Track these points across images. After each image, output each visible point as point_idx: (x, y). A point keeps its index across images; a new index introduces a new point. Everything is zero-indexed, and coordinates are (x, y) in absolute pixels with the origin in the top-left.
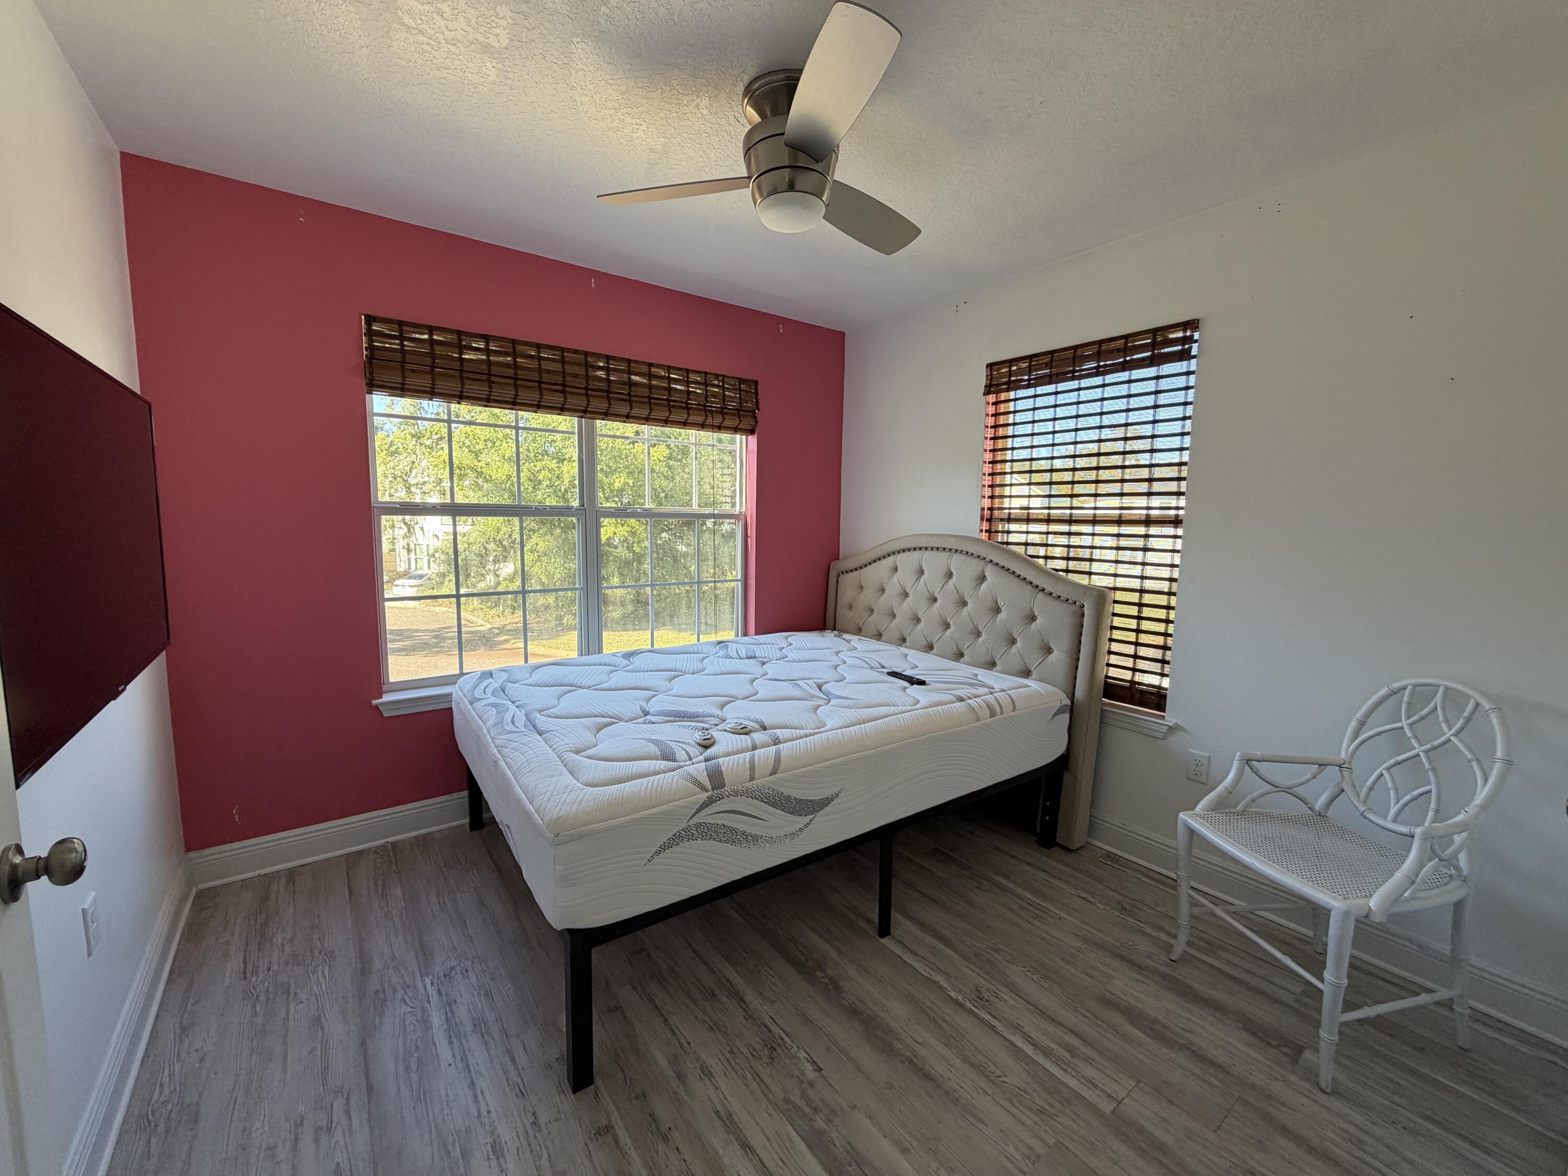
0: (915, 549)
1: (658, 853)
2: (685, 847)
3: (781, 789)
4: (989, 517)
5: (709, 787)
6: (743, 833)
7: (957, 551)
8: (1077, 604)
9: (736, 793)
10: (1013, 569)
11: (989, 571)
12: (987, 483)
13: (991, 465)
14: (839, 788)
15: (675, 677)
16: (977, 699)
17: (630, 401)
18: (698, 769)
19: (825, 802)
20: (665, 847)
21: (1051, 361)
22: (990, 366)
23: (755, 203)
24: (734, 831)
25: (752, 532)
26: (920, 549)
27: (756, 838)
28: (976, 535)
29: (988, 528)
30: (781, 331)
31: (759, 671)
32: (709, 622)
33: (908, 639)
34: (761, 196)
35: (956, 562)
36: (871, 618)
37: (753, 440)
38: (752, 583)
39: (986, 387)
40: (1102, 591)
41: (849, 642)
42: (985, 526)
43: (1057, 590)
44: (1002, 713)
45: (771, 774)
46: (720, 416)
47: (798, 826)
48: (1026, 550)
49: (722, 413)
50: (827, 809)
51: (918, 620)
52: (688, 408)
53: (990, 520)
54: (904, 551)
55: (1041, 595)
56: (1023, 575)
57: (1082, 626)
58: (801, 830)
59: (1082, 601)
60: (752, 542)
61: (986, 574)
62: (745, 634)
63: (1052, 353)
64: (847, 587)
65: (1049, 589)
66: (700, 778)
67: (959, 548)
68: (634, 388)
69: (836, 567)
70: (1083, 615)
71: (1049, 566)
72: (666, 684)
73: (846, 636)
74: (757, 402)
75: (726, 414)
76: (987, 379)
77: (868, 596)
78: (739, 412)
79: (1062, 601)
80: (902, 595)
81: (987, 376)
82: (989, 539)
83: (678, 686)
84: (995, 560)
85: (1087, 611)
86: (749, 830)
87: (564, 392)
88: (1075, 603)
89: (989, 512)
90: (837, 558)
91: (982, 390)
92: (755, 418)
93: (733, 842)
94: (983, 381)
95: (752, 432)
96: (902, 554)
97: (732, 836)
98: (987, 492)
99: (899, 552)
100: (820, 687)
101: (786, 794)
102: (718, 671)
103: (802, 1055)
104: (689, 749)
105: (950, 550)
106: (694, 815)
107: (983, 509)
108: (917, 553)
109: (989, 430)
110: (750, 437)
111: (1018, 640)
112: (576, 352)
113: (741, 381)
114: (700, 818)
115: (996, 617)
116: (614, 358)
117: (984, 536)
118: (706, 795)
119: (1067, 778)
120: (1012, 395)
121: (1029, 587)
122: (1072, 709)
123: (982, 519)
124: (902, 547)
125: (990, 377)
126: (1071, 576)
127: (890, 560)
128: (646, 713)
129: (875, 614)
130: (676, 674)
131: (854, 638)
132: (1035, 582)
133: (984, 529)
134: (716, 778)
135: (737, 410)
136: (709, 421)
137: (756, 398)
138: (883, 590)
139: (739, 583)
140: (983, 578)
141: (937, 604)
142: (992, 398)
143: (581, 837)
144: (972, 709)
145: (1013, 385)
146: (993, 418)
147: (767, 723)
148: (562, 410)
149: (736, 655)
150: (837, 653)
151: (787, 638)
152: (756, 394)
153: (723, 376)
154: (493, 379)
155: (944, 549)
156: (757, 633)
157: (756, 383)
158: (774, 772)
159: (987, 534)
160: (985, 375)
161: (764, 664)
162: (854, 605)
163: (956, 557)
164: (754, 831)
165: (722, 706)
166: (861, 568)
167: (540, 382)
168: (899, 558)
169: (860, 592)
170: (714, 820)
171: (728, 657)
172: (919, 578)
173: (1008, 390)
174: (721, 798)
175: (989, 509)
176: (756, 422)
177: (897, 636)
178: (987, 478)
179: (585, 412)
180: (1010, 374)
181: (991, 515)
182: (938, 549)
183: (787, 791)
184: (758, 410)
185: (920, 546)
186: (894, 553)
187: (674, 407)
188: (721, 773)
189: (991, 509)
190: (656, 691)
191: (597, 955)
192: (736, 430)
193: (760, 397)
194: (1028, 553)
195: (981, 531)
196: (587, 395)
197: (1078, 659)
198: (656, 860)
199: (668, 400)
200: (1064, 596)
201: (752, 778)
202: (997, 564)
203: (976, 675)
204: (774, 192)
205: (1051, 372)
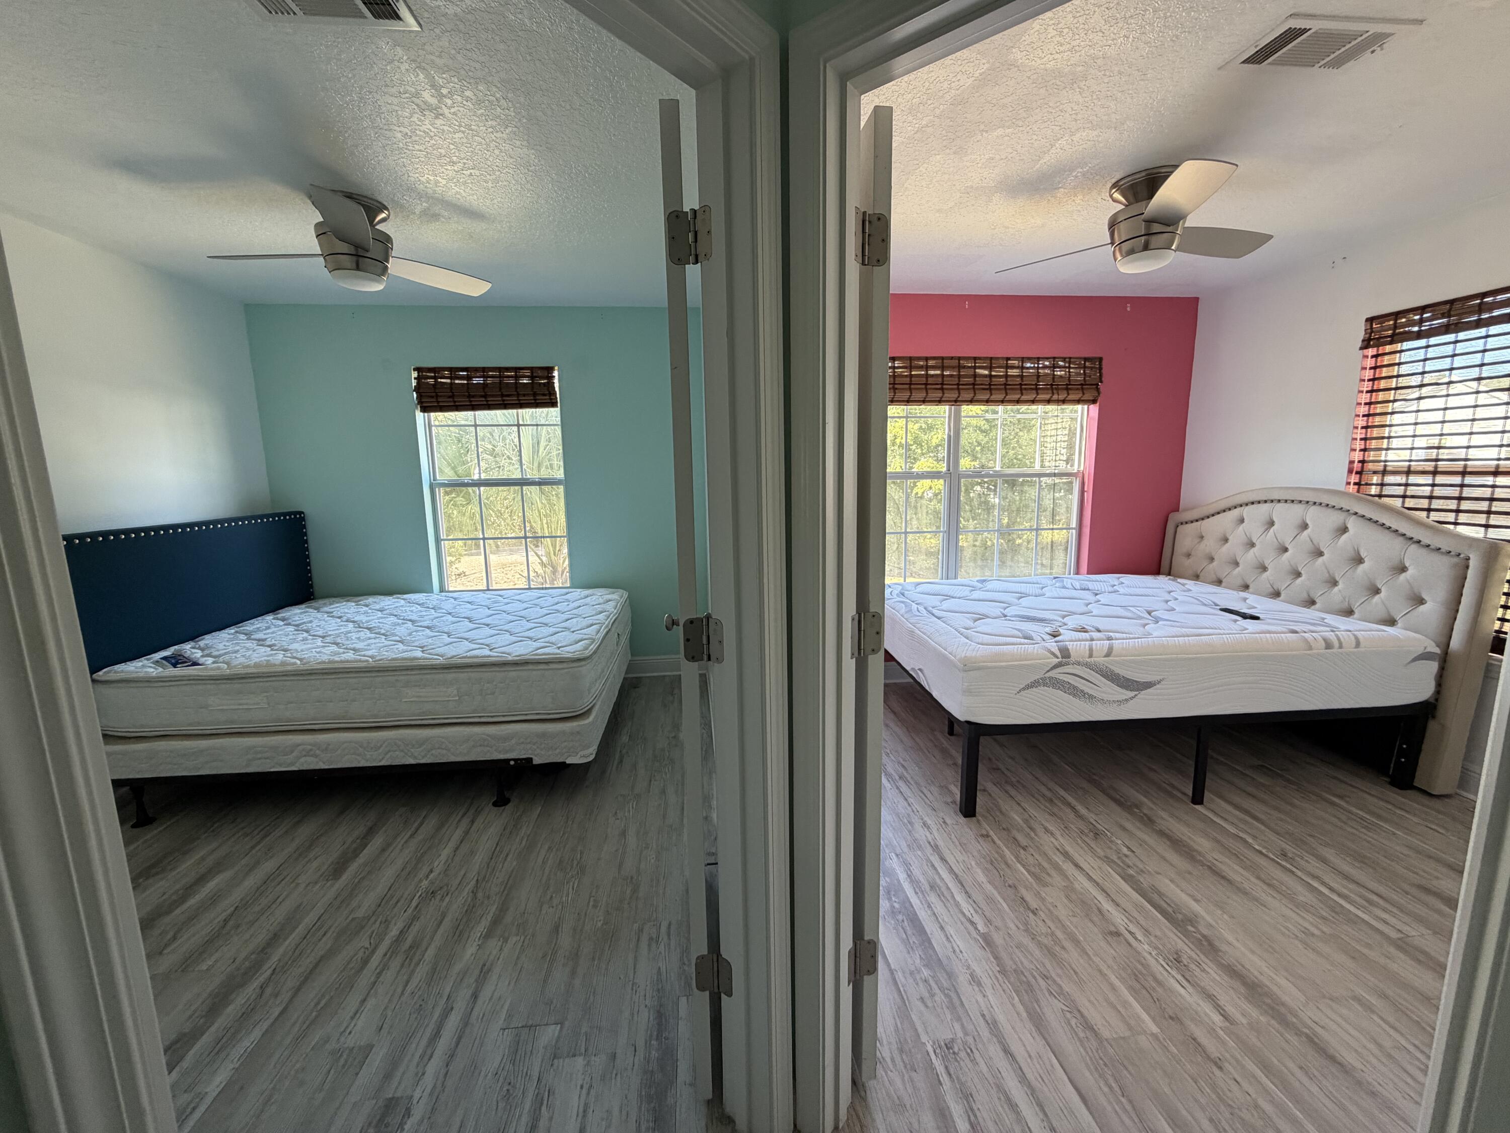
0: (1266, 502)
1: (1024, 689)
2: (1041, 690)
3: (1112, 668)
4: (1359, 470)
5: (1060, 656)
6: (1082, 691)
7: (1315, 503)
8: (1462, 556)
9: (1078, 663)
10: (1382, 521)
11: (1352, 523)
12: (1359, 437)
13: (1365, 418)
14: (1161, 677)
15: (1021, 597)
16: (1313, 634)
17: (990, 389)
18: (1052, 645)
19: (1148, 685)
20: (1028, 687)
21: (1450, 310)
22: (1370, 320)
23: (1115, 260)
24: (1075, 688)
25: (1089, 487)
26: (1272, 501)
27: (1091, 697)
28: (1342, 487)
29: (1357, 481)
30: (1129, 309)
31: (1092, 598)
32: (1044, 562)
33: (1251, 586)
34: (1121, 255)
35: (1312, 515)
36: (1211, 566)
37: (1094, 409)
38: (1087, 531)
39: (1363, 341)
40: (1496, 544)
41: (1183, 585)
42: (1354, 478)
43: (1436, 542)
44: (1341, 647)
45: (1105, 656)
46: (1065, 392)
47: (1125, 697)
48: (1403, 502)
49: (1067, 389)
50: (1149, 690)
51: (1264, 569)
52: (1037, 389)
53: (1360, 473)
54: (1253, 503)
55: (1414, 547)
56: (1394, 527)
57: (1466, 578)
58: (1127, 700)
59: (1466, 552)
60: (1088, 497)
61: (1349, 526)
62: (1077, 572)
63: (1452, 302)
64: (1186, 538)
65: (1425, 541)
66: (1053, 650)
67: (1318, 501)
68: (993, 379)
69: (1174, 518)
70: (1467, 567)
71: (1432, 518)
72: (1016, 601)
73: (1179, 580)
74: (1101, 376)
75: (1071, 389)
76: (1366, 334)
77: (1209, 545)
78: (1082, 387)
79: (1442, 553)
80: (1248, 544)
81: (1366, 330)
82: (1358, 491)
83: (1024, 602)
84: (1361, 512)
85: (1472, 563)
86: (1087, 690)
87: (942, 389)
88: (1459, 554)
89: (1360, 465)
90: (1177, 509)
91: (1359, 344)
92: (1098, 390)
93: (1074, 696)
94: (1361, 335)
95: (1094, 402)
96: (1251, 507)
97: (1074, 691)
98: (1359, 445)
99: (1247, 505)
100: (1149, 613)
101: (1117, 672)
102: (1056, 595)
103: (1119, 842)
104: (1043, 636)
105: (1308, 502)
106: (1048, 671)
107: (1352, 462)
108: (1267, 505)
109: (1366, 383)
110: (1092, 406)
111: (1383, 590)
112: (952, 358)
113: (1086, 359)
114: (1052, 674)
115: (1356, 569)
116: (980, 358)
117: (1352, 489)
118: (1057, 660)
119: (1432, 726)
120: (1398, 346)
121: (1401, 539)
122: (1445, 659)
123: (1350, 471)
124: (1251, 500)
125: (1370, 331)
126: (1461, 529)
127: (1236, 513)
128: (1005, 616)
129: (1215, 563)
130: (1022, 595)
131: (1190, 584)
132: (1409, 534)
133: (1352, 481)
134: (1065, 653)
135: (1082, 385)
136: (1055, 397)
137: (1100, 372)
138: (1226, 540)
139: (1074, 531)
140: (1344, 530)
141: (1287, 554)
142: (1371, 352)
143: (979, 669)
144: (1306, 640)
145: (1396, 338)
146: (1372, 371)
147: (1101, 628)
148: (940, 402)
149: (1070, 586)
150: (1170, 592)
151: (1119, 578)
152: (1100, 369)
153: (1070, 358)
154: (896, 386)
155: (1300, 502)
156: (1090, 572)
157: (1100, 360)
158: (1108, 655)
159: (1356, 487)
160: (1363, 328)
161: (1096, 594)
162: (1193, 553)
163: (1313, 510)
164: (1091, 692)
165: (1064, 617)
166: (1203, 519)
167: (926, 384)
168: (1246, 511)
169: (1199, 542)
170: (1062, 677)
171: (1064, 587)
172: (1268, 529)
173: (1391, 343)
174: (1067, 664)
175: (1359, 462)
176: (1099, 393)
177: (1239, 582)
178: (1359, 431)
179: (956, 401)
180: (1395, 327)
181: (1363, 467)
182: (1293, 501)
183: (1117, 670)
184: (1101, 382)
185: (1272, 498)
186: (1241, 506)
187: (1025, 389)
188: (1068, 650)
189: (1363, 462)
190: (1010, 605)
191: (983, 740)
192: (1078, 401)
193: (1103, 371)
194: (1406, 505)
195: (1348, 483)
196: (958, 389)
197: (1457, 611)
198: (1022, 693)
199: (1021, 384)
200: (1445, 548)
201: (1091, 656)
202: (1363, 516)
203: (1324, 619)
204: (1131, 252)
205: (1449, 321)
